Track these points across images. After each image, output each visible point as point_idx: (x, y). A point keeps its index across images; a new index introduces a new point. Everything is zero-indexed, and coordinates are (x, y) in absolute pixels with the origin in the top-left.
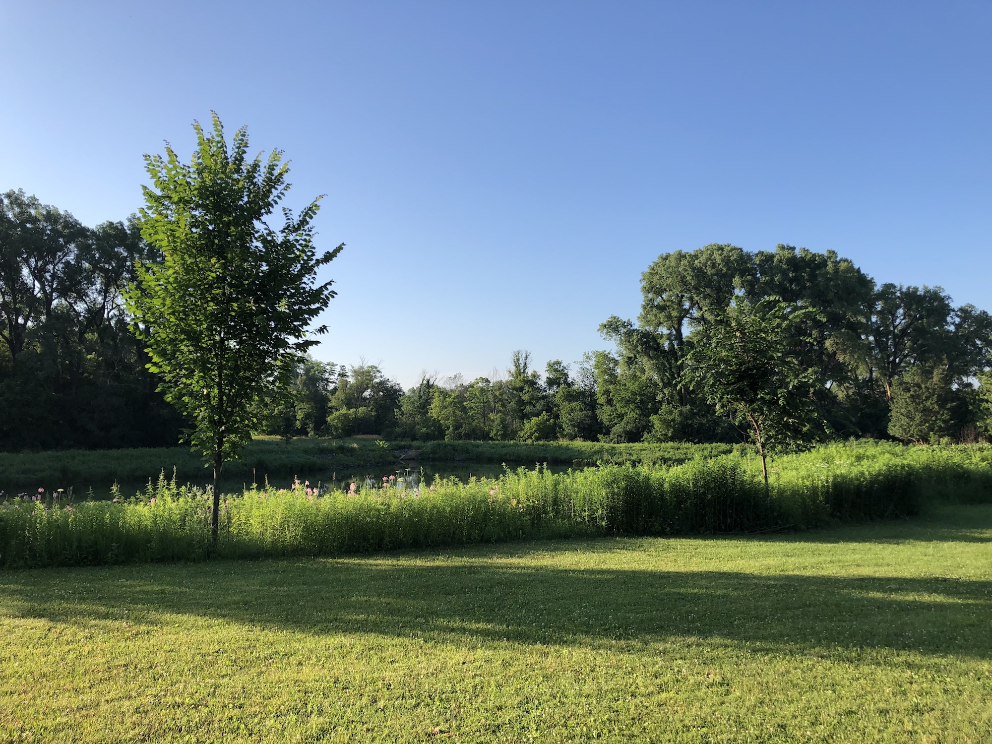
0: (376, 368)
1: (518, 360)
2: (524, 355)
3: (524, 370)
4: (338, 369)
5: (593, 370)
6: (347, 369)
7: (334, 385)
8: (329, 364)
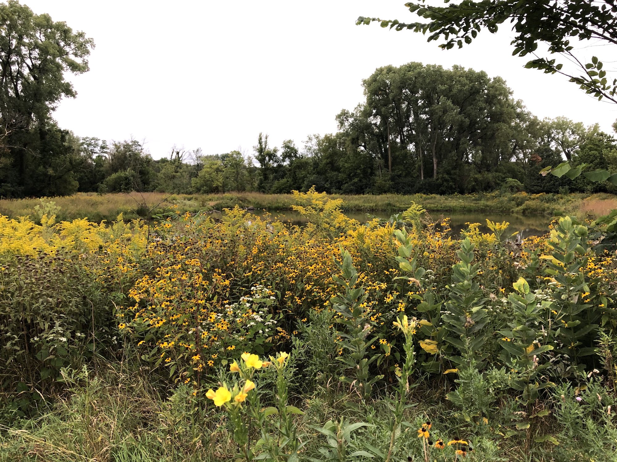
0: (138, 142)
1: (261, 139)
2: (265, 136)
3: (266, 146)
4: (100, 143)
5: (314, 148)
6: (108, 143)
7: (97, 155)
8: (93, 139)
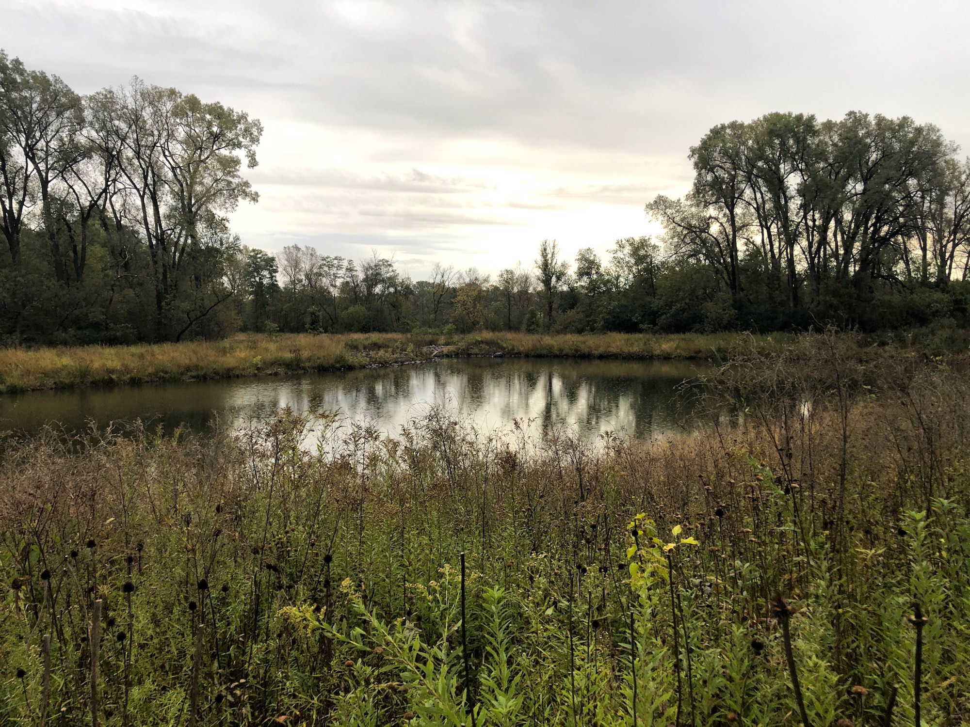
0: (387, 261)
1: (545, 250)
2: (552, 245)
3: (552, 260)
4: (345, 264)
5: (627, 259)
6: (355, 264)
7: (341, 280)
8: (336, 258)
